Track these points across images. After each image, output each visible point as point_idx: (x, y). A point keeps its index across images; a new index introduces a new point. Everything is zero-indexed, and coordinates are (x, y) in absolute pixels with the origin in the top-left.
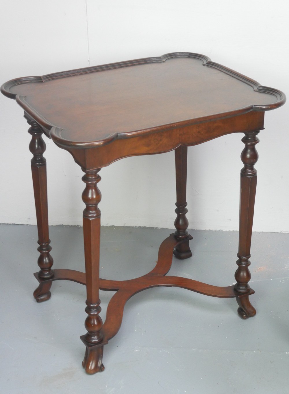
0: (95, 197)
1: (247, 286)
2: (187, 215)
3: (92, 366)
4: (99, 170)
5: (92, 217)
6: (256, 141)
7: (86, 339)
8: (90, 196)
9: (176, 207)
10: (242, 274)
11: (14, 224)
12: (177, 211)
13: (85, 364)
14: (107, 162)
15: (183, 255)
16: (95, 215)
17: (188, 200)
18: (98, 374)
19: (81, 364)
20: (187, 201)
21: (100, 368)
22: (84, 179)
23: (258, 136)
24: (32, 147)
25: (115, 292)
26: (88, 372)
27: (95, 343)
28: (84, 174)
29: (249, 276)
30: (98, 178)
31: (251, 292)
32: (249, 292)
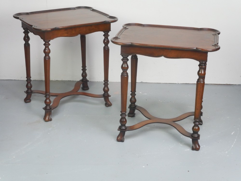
0: (48, 51)
1: (108, 93)
2: (86, 71)
3: (47, 119)
4: (50, 41)
5: (47, 59)
7: (45, 109)
8: (46, 51)
9: (82, 68)
10: (105, 89)
11: (15, 80)
12: (82, 70)
13: (45, 119)
14: (53, 39)
15: (85, 88)
16: (48, 58)
17: (86, 65)
18: (49, 122)
19: (43, 119)
21: (50, 120)
22: (44, 44)
23: (109, 34)
24: (24, 39)
25: (56, 97)
26: (46, 121)
27: (48, 109)
28: (44, 43)
29: (108, 89)
30: (49, 44)
32: (109, 96)
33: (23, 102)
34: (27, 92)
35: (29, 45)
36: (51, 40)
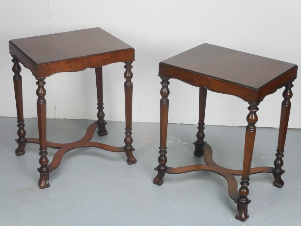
0: (42, 92)
1: (131, 146)
3: (43, 184)
4: (44, 78)
5: (42, 103)
6: (131, 67)
7: (40, 170)
8: (40, 92)
9: (98, 106)
10: (128, 139)
13: (40, 184)
14: (49, 75)
15: (102, 133)
16: (43, 102)
18: (46, 189)
19: (37, 184)
20: (103, 102)
21: (47, 186)
22: (37, 83)
23: (132, 64)
25: (58, 149)
26: (41, 188)
27: (45, 172)
28: (37, 81)
29: (132, 141)
30: (44, 83)
31: (133, 149)
32: (132, 149)
33: (13, 154)
34: (19, 141)
35: (20, 77)
36: (46, 78)
